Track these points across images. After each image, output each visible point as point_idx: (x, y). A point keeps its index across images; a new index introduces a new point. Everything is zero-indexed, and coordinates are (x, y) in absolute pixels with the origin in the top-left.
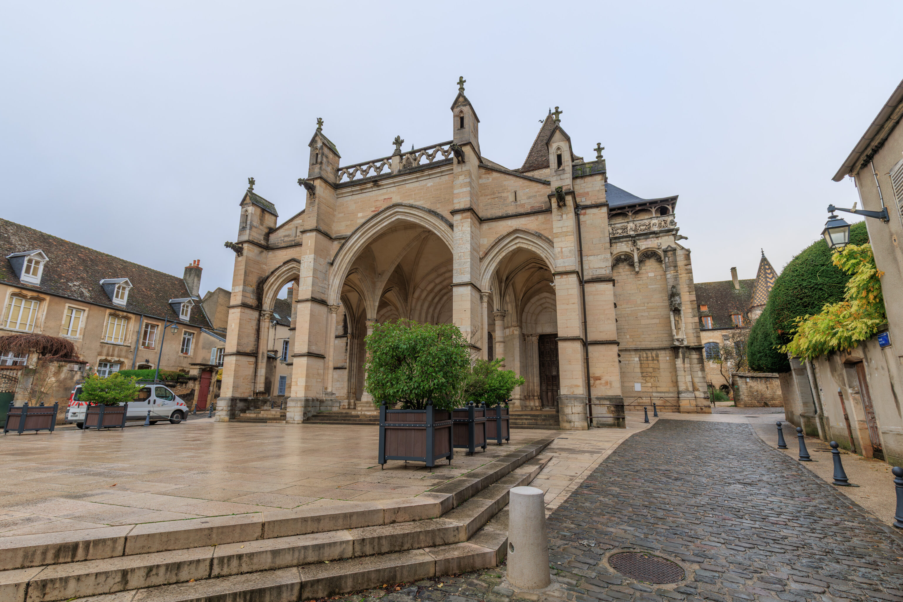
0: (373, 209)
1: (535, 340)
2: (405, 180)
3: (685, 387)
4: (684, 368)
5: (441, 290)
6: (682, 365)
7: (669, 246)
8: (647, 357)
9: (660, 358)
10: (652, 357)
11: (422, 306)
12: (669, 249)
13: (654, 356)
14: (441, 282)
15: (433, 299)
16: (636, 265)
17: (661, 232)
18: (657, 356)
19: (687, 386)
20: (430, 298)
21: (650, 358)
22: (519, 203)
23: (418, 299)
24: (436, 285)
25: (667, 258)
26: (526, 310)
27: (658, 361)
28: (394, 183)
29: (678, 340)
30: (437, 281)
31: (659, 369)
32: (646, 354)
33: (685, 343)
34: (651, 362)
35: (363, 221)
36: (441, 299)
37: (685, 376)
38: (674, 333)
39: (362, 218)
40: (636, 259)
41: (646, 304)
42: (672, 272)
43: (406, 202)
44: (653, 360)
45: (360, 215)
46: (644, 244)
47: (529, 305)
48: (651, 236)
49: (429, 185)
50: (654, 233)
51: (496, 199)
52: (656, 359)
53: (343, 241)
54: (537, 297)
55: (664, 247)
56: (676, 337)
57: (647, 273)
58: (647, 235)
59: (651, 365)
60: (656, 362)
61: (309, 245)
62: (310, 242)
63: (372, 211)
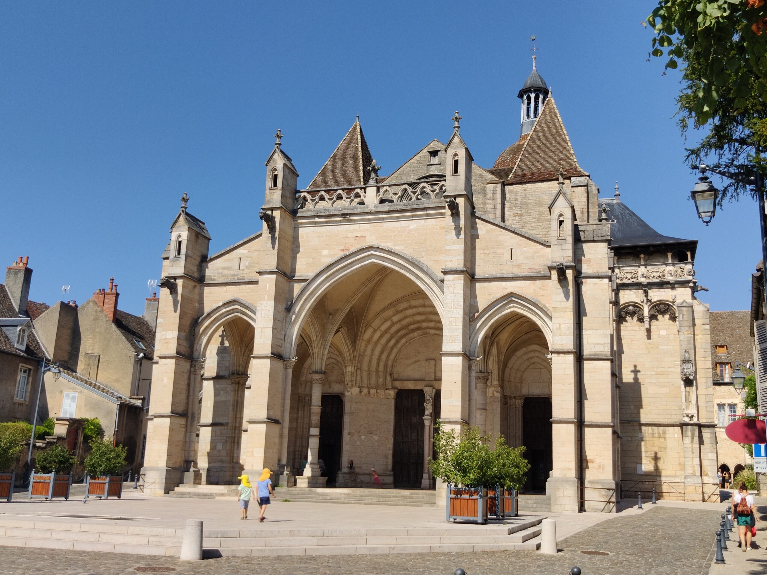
0: (342, 248)
1: (519, 403)
2: (383, 218)
3: (691, 472)
4: (692, 449)
5: (398, 331)
6: (690, 445)
7: (684, 301)
8: (653, 434)
9: (667, 436)
10: (659, 433)
11: (373, 350)
12: (685, 304)
13: (661, 432)
14: (400, 321)
15: (388, 342)
16: (647, 320)
17: (677, 282)
18: (664, 433)
19: (694, 470)
20: (383, 341)
21: (656, 435)
22: (515, 262)
23: (369, 341)
24: (393, 324)
25: (681, 316)
26: (510, 365)
27: (665, 438)
28: (369, 219)
29: (687, 415)
30: (395, 319)
31: (665, 448)
32: (652, 429)
33: (695, 420)
34: (657, 439)
35: (329, 261)
36: (397, 342)
37: (692, 458)
38: (684, 407)
39: (327, 256)
40: (646, 313)
41: (655, 369)
42: (686, 333)
43: (382, 245)
44: (659, 437)
45: (325, 252)
46: (656, 295)
47: (514, 359)
48: (665, 286)
49: (412, 227)
50: (668, 283)
51: (490, 255)
52: (662, 436)
53: (303, 283)
54: (524, 350)
55: (678, 301)
56: (685, 412)
57: (659, 330)
58: (661, 285)
59: (657, 443)
60: (662, 439)
61: (268, 289)
62: (268, 285)
63: (341, 250)
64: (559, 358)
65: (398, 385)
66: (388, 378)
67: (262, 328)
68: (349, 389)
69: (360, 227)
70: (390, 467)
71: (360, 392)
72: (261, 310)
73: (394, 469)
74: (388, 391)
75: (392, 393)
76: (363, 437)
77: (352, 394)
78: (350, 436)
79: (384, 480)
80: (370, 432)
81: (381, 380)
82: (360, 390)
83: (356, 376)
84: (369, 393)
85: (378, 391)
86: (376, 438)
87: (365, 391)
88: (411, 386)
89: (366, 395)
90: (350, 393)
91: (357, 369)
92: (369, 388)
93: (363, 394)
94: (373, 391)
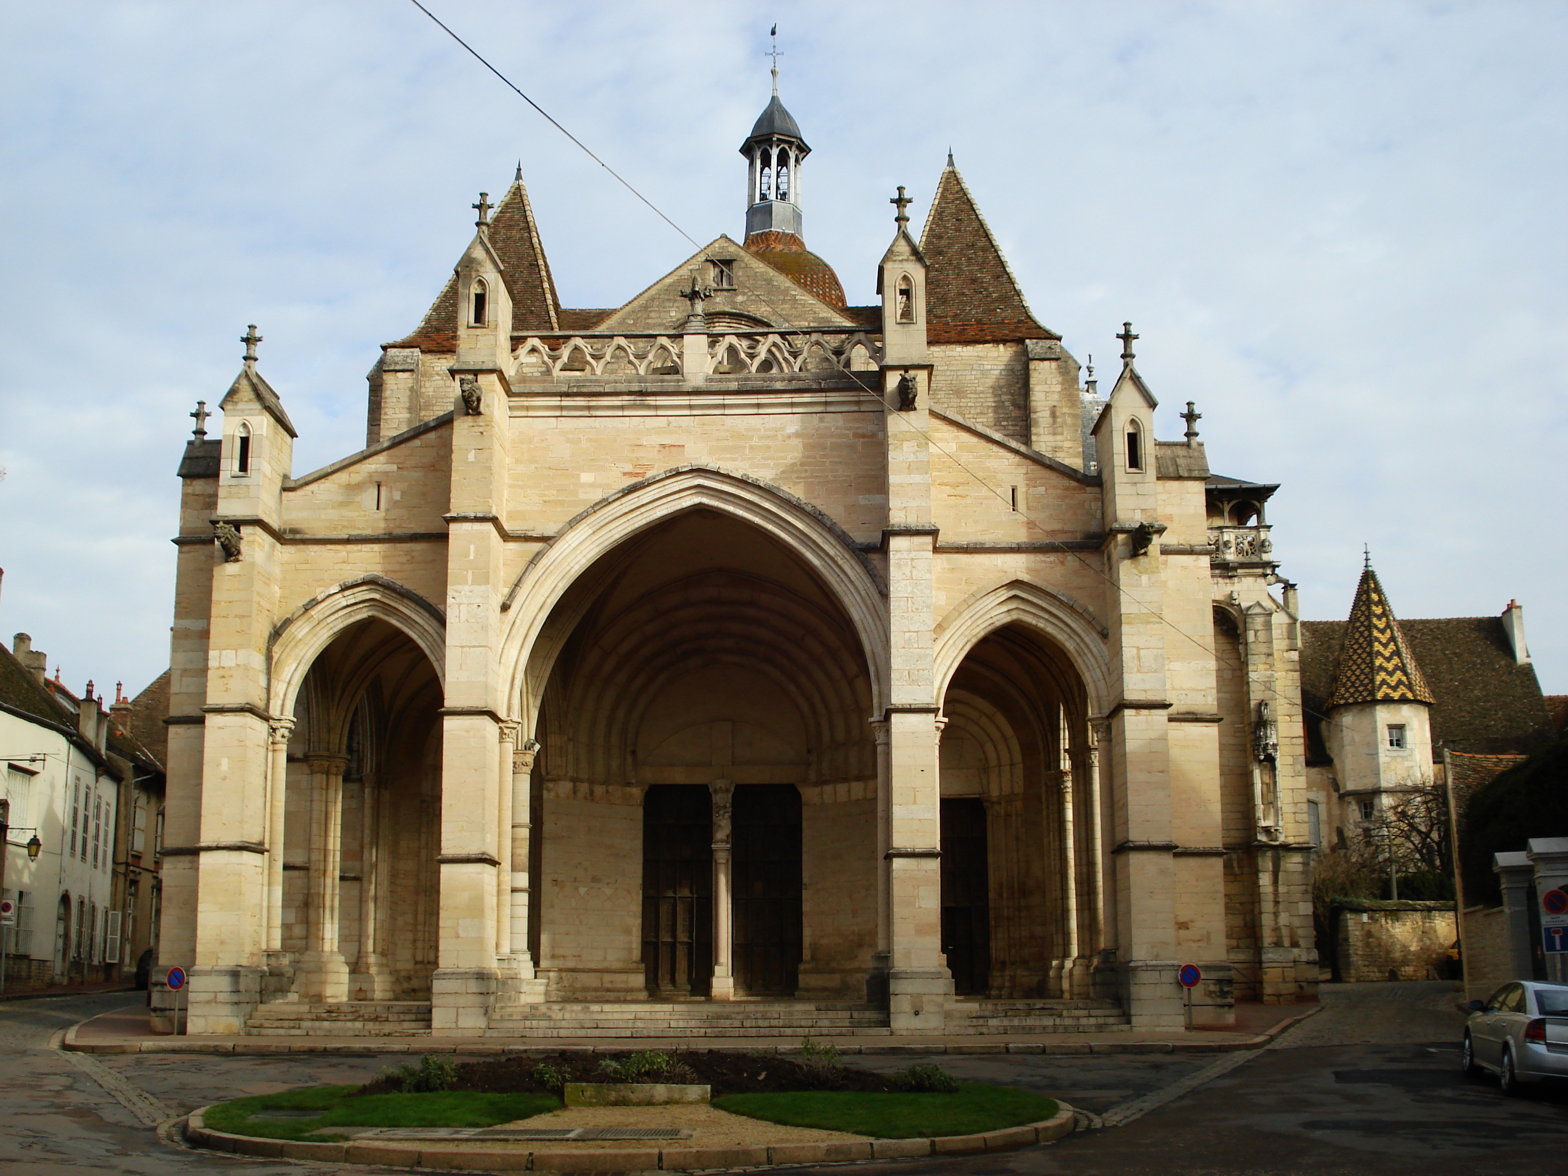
0: (629, 468)
2: (724, 406)
3: (1274, 938)
6: (1271, 889)
12: (1256, 609)
17: (1242, 565)
19: (1278, 936)
22: (1021, 516)
24: (644, 641)
25: (1250, 632)
28: (691, 407)
29: (1267, 830)
30: (650, 629)
33: (1282, 839)
35: (598, 496)
36: (650, 681)
37: (1275, 913)
38: (1260, 813)
39: (593, 485)
42: (1261, 667)
43: (725, 467)
45: (586, 477)
51: (969, 500)
53: (537, 546)
56: (1263, 823)
61: (472, 557)
62: (472, 548)
63: (625, 474)
64: (1139, 718)
65: (651, 776)
66: (629, 760)
67: (462, 647)
68: (551, 785)
69: (669, 424)
70: (636, 954)
71: (575, 791)
72: (459, 605)
73: (644, 958)
74: (628, 789)
75: (637, 793)
76: (582, 890)
77: (557, 796)
78: (557, 889)
79: (627, 982)
80: (595, 879)
81: (615, 763)
82: (575, 786)
83: (567, 756)
84: (592, 793)
85: (610, 789)
86: (608, 891)
87: (584, 788)
88: (679, 777)
89: (585, 798)
90: (552, 794)
91: (569, 740)
92: (591, 782)
93: (580, 795)
94: (599, 790)
